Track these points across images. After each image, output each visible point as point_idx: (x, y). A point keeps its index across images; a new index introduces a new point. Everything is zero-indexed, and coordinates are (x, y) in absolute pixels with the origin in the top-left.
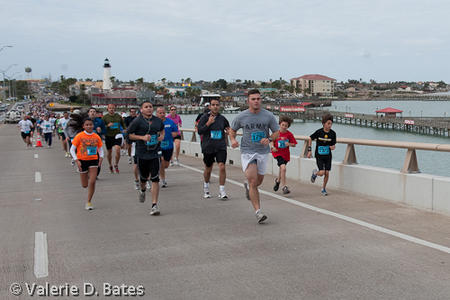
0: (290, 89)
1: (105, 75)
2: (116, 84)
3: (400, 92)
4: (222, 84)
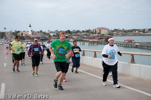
2: (33, 32)
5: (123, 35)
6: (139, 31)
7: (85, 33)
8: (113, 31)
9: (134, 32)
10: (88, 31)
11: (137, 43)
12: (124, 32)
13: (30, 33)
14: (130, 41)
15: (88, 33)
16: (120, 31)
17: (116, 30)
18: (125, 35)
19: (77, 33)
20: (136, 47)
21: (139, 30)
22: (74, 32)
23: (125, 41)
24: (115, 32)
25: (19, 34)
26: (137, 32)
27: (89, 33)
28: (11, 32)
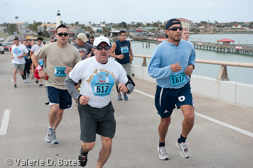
1: (58, 20)
3: (233, 29)
4: (124, 25)
5: (215, 32)
6: (243, 26)
7: (151, 28)
8: (199, 25)
9: (234, 27)
10: (156, 25)
11: (238, 45)
12: (218, 26)
14: (226, 42)
15: (156, 28)
16: (210, 24)
17: (204, 23)
18: (218, 32)
19: (137, 27)
20: (238, 52)
21: (242, 23)
22: (133, 26)
23: (219, 43)
24: (202, 27)
25: (41, 28)
26: (239, 26)
27: (158, 27)
28: (26, 24)
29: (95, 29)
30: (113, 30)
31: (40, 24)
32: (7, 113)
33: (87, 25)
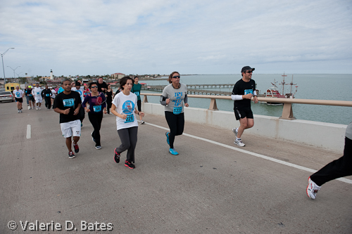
0: (111, 78)
1: (51, 75)
2: (55, 77)
4: (89, 77)
9: (146, 77)
10: (106, 76)
11: (148, 86)
13: (52, 78)
15: (107, 78)
17: (131, 75)
19: (96, 78)
20: (148, 89)
22: (94, 77)
25: (41, 79)
26: (148, 77)
28: (32, 77)
29: (73, 79)
30: (83, 80)
31: (41, 77)
32: (29, 127)
33: (68, 77)
